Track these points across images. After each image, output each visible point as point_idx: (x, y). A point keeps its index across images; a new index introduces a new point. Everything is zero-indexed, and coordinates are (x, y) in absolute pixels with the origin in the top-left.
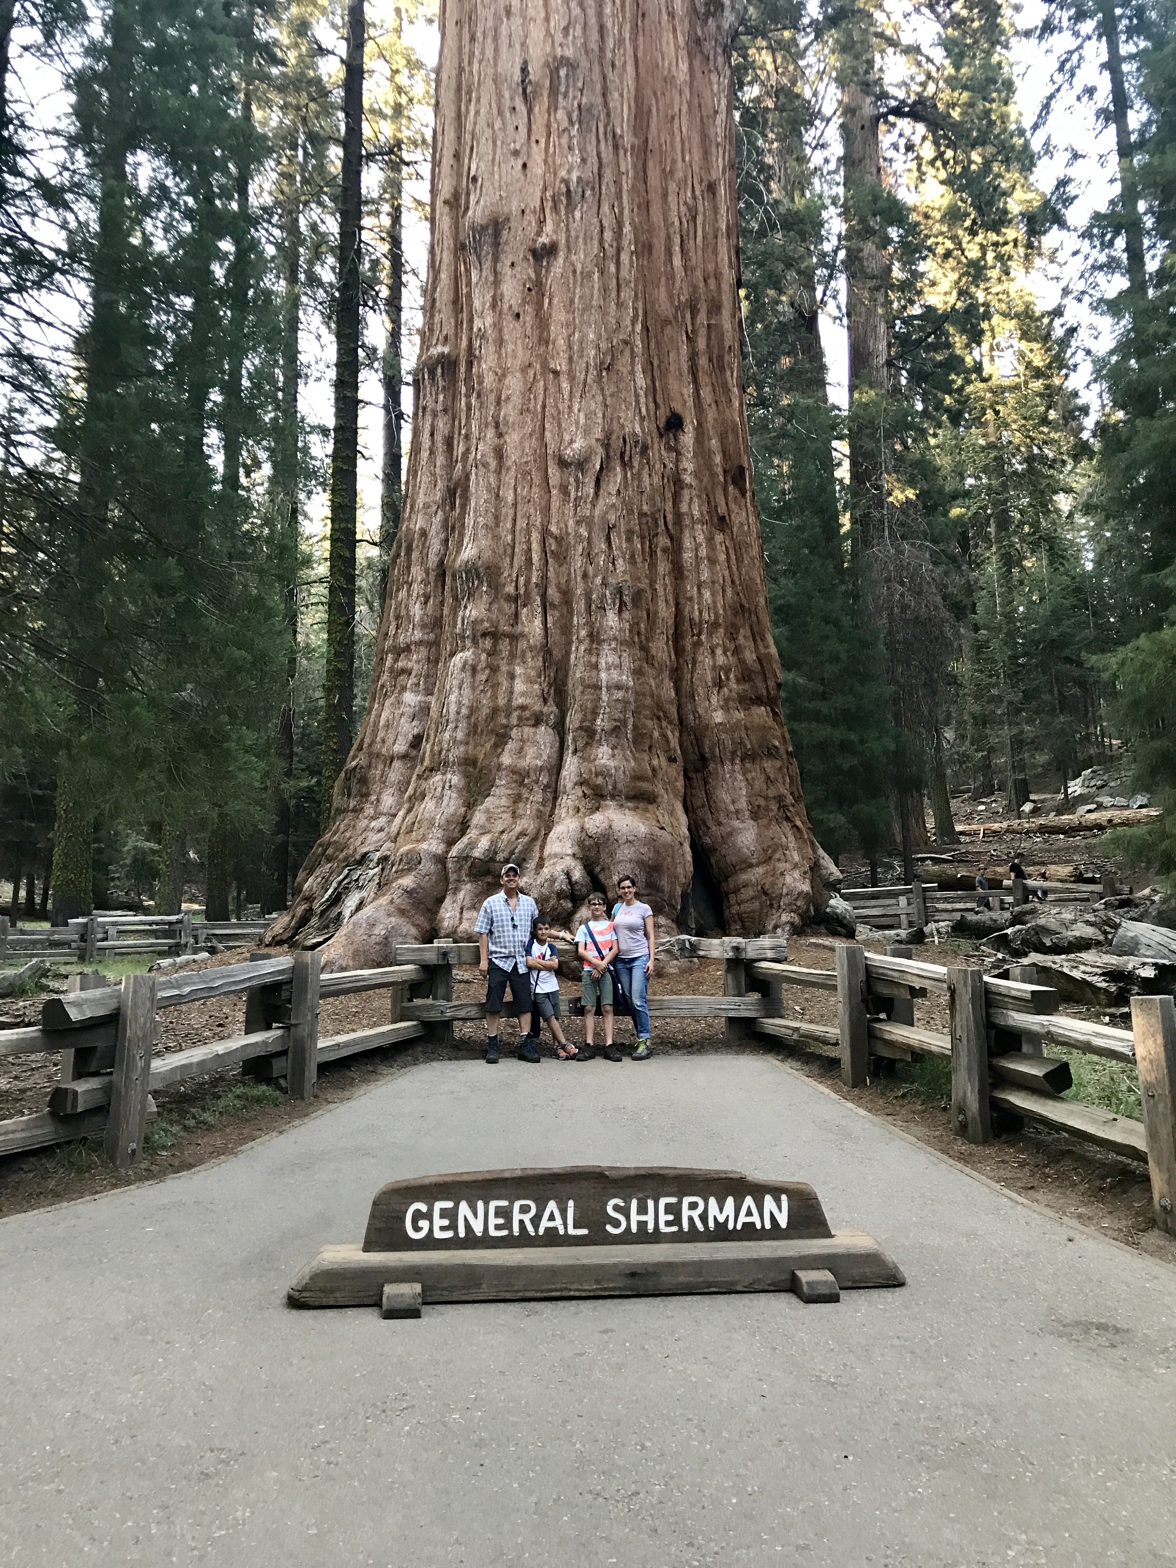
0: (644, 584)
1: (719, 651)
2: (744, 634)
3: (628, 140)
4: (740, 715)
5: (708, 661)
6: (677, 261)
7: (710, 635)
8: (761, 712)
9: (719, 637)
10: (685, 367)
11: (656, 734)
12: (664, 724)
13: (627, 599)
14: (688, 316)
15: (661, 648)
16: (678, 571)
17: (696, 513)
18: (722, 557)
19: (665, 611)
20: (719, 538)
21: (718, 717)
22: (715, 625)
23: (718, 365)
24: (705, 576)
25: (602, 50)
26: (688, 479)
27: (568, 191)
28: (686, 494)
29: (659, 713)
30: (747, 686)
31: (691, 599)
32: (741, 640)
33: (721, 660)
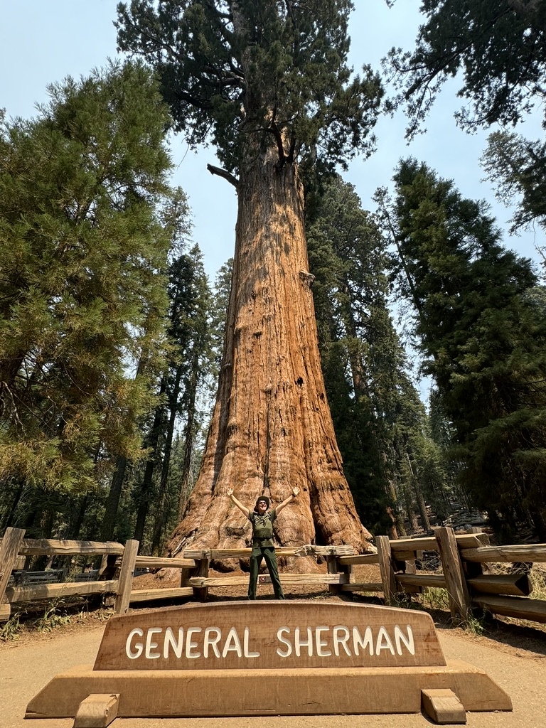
0: (292, 428)
2: (328, 447)
3: (283, 306)
4: (329, 474)
5: (316, 456)
6: (299, 337)
7: (316, 446)
8: (336, 473)
9: (320, 447)
10: (303, 365)
11: (298, 479)
12: (302, 476)
13: (287, 433)
14: (303, 351)
15: (299, 450)
16: (304, 425)
17: (309, 408)
18: (319, 421)
19: (300, 439)
21: (321, 474)
22: (318, 443)
23: (313, 365)
24: (313, 427)
26: (305, 397)
28: (305, 402)
29: (300, 472)
30: (331, 464)
31: (308, 435)
32: (327, 448)
33: (321, 454)
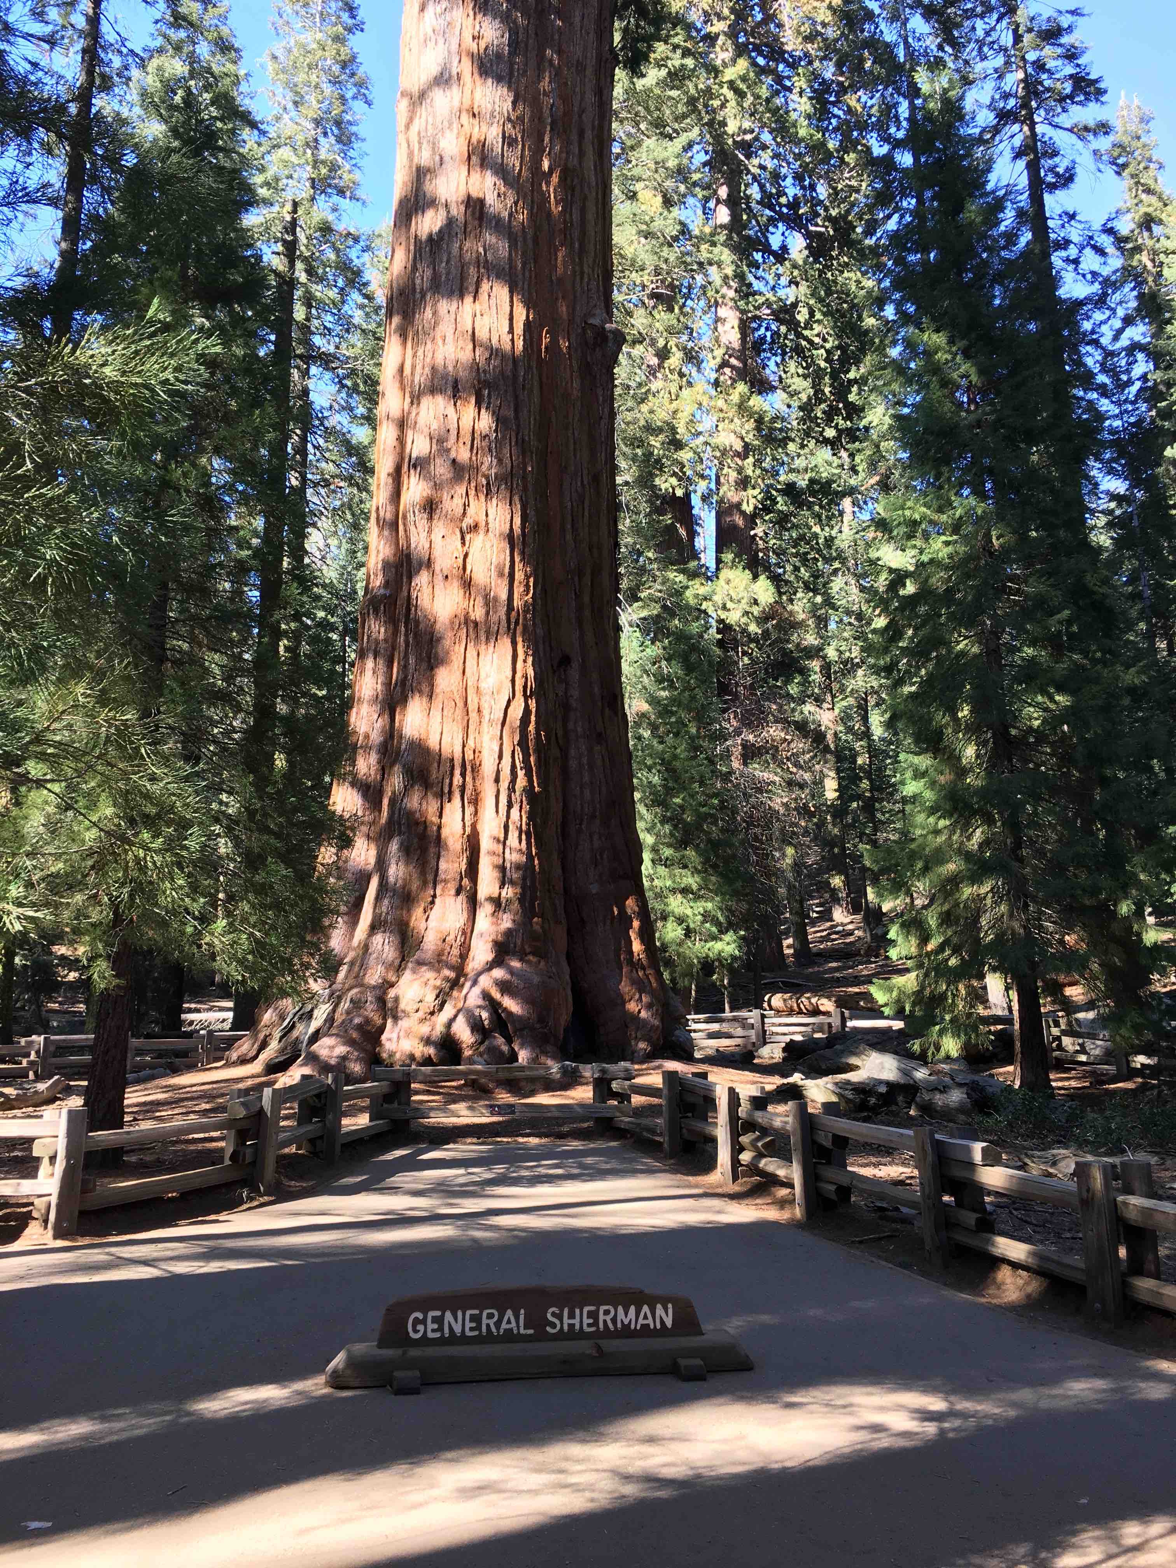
1: (596, 837)
2: (614, 823)
3: (534, 445)
5: (587, 845)
6: (569, 536)
7: (589, 824)
9: (596, 826)
10: (573, 618)
11: (547, 903)
12: (553, 895)
14: (576, 579)
16: (565, 776)
17: (579, 729)
18: (599, 762)
20: (597, 748)
21: (594, 889)
23: (598, 615)
25: (515, 376)
26: (574, 704)
27: (488, 484)
28: (572, 715)
30: (616, 864)
31: (575, 796)
32: (613, 828)
33: (597, 844)
